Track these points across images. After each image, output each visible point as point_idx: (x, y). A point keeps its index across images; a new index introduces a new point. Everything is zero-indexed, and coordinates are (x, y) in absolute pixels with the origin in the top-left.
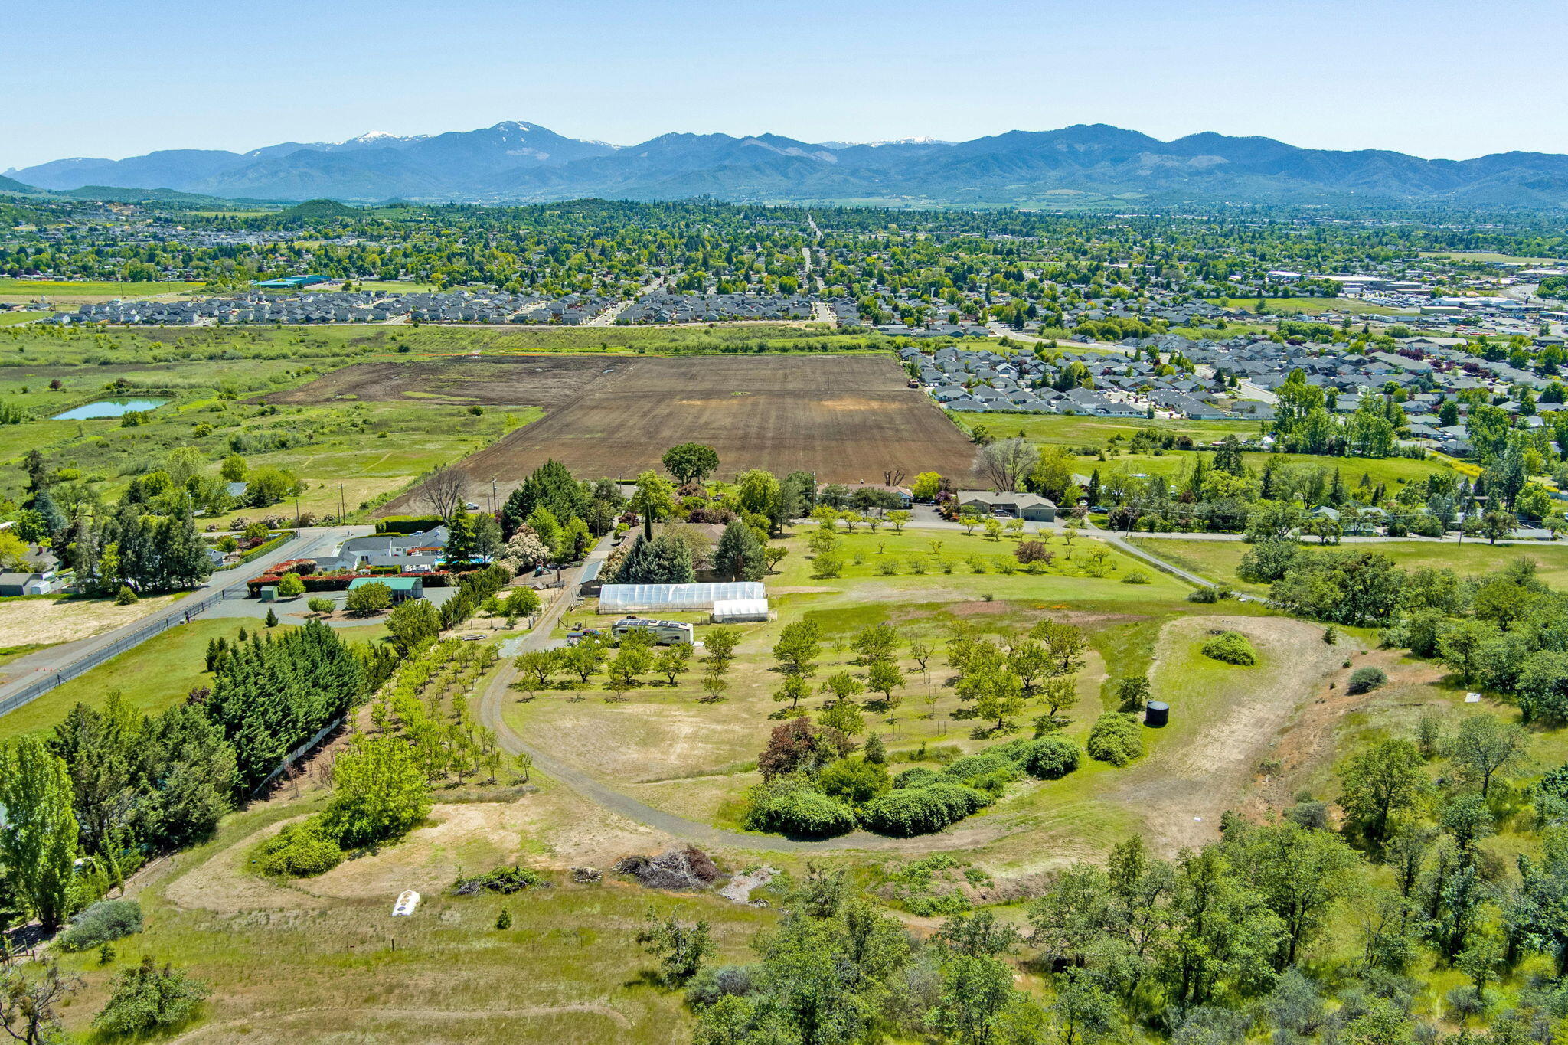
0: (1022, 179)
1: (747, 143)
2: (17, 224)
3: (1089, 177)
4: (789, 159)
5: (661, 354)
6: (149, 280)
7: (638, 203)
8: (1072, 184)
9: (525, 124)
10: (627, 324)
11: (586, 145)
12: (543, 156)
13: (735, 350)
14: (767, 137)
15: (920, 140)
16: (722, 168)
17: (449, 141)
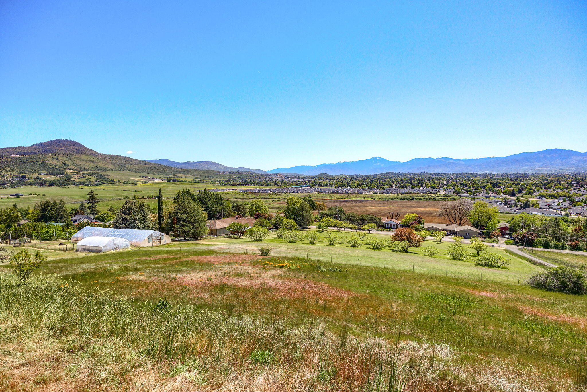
0: (527, 166)
1: (437, 160)
2: (255, 177)
3: (552, 164)
4: (449, 163)
5: (380, 200)
6: (270, 186)
7: (402, 173)
8: (545, 166)
9: (379, 158)
10: (376, 194)
11: (394, 162)
12: (382, 165)
13: (404, 199)
14: (443, 158)
15: (491, 157)
16: (430, 166)
17: (360, 161)
